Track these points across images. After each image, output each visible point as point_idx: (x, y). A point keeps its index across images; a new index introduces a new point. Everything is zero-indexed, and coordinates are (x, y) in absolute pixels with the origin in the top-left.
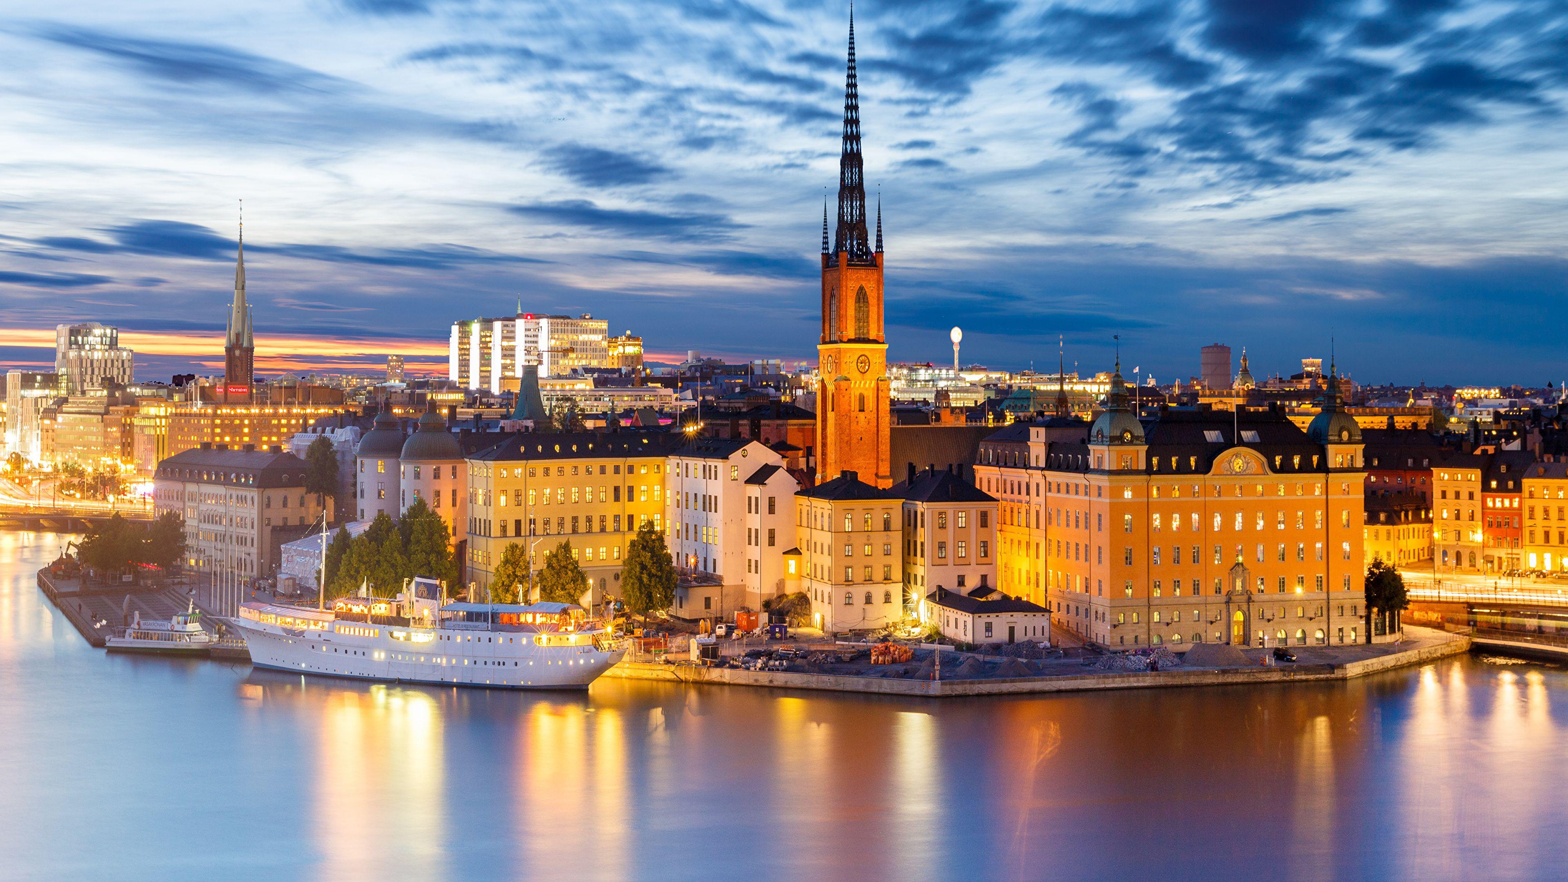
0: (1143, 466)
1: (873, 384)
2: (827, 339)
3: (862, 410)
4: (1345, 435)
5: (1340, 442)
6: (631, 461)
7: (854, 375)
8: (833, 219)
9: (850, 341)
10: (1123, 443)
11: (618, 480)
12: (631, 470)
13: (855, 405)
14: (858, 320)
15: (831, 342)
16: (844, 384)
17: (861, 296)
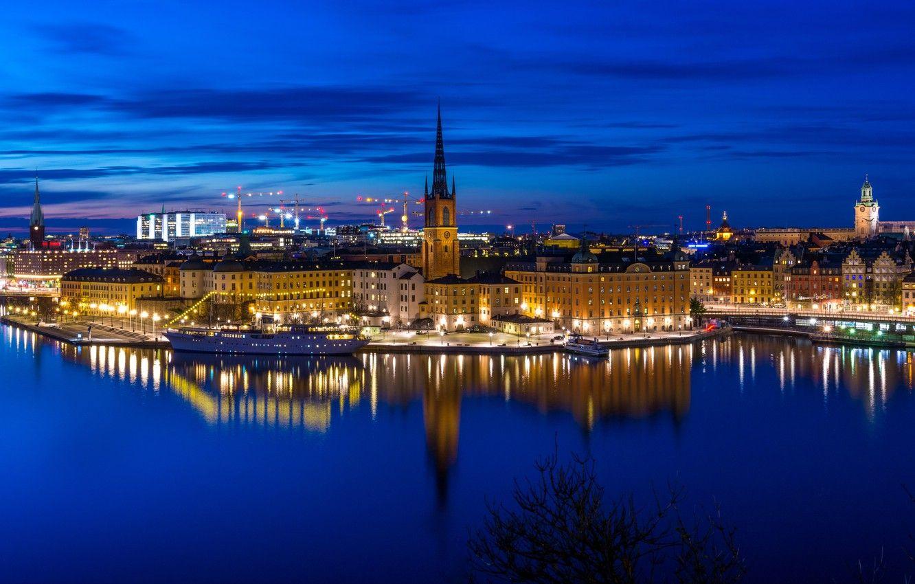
0: (597, 270)
1: (452, 242)
2: (428, 225)
3: (446, 251)
4: (682, 258)
5: (680, 261)
6: (336, 271)
7: (443, 238)
8: (431, 183)
9: (441, 226)
10: (589, 263)
11: (331, 279)
12: (337, 275)
13: (443, 249)
14: (444, 219)
15: (430, 227)
16: (438, 242)
17: (446, 210)
